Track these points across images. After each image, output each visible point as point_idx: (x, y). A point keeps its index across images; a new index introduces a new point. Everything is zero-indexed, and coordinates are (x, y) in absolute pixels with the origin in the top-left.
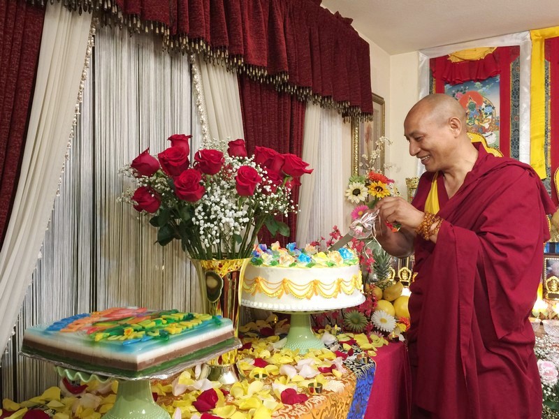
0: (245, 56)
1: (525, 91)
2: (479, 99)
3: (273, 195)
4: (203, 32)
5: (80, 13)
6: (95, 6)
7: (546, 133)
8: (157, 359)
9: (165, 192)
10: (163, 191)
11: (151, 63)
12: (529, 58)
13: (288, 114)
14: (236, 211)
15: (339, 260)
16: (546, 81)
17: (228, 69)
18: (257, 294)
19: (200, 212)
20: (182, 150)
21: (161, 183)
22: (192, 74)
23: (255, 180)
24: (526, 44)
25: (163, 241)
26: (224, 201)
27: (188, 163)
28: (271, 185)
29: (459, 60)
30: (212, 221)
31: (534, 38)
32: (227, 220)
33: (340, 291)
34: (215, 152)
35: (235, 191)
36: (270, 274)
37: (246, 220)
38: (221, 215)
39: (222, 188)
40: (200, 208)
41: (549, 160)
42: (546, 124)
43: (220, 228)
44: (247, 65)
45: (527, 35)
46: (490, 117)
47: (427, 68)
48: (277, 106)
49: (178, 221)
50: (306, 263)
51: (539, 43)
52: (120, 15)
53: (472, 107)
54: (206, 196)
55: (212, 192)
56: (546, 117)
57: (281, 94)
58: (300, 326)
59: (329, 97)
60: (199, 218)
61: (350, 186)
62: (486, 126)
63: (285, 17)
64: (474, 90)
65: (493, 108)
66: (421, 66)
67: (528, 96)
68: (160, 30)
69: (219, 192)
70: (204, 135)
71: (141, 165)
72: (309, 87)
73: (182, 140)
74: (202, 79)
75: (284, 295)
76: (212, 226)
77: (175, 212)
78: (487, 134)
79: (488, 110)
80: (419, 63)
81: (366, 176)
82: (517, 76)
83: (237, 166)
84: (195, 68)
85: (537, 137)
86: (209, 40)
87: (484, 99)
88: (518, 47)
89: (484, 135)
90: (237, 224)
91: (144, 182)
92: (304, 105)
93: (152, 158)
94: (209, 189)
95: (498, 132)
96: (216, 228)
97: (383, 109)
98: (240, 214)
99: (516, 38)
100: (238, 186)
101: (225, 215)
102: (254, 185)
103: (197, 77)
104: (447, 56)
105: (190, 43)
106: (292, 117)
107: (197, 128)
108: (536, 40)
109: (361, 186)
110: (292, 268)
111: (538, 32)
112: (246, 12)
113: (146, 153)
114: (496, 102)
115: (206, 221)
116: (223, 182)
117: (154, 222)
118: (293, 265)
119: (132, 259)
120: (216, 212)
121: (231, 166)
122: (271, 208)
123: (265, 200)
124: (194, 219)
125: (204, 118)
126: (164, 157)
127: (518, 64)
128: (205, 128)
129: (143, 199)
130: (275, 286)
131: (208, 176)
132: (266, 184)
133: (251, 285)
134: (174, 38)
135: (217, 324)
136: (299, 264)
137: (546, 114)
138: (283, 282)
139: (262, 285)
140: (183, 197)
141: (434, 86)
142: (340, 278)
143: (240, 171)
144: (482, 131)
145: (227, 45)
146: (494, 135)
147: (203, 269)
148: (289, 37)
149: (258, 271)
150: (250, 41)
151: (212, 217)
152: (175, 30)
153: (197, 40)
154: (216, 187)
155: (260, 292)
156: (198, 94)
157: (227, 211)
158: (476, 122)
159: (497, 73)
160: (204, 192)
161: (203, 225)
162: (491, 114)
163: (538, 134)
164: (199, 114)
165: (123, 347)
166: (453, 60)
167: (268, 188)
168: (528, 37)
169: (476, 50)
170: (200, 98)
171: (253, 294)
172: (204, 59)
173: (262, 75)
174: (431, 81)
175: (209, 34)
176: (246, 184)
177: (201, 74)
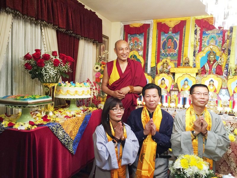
0: (58, 25)
1: (151, 39)
2: (138, 40)
3: (63, 67)
4: (45, 19)
5: (10, 14)
6: (14, 12)
7: (156, 52)
8: (33, 103)
9: (34, 65)
10: (33, 64)
11: (29, 26)
12: (152, 28)
13: (73, 42)
14: (53, 70)
15: (84, 85)
16: (157, 36)
17: (53, 28)
18: (60, 94)
19: (43, 70)
20: (39, 53)
21: (33, 62)
22: (41, 30)
23: (58, 62)
24: (152, 23)
25: (33, 78)
26: (50, 68)
27: (40, 57)
28: (63, 64)
29: (132, 27)
30: (47, 73)
31: (154, 22)
32: (51, 72)
33: (83, 94)
34: (48, 55)
35: (53, 65)
36: (64, 89)
37: (56, 73)
38: (49, 71)
39: (50, 64)
40: (44, 69)
41: (156, 61)
42: (156, 50)
43: (49, 74)
44: (59, 27)
45: (152, 21)
46: (141, 46)
47: (123, 28)
48: (69, 40)
49: (37, 73)
50: (74, 86)
51: (155, 24)
52: (21, 15)
53: (136, 42)
54: (45, 66)
55: (47, 65)
56: (156, 47)
57: (71, 36)
58: (73, 104)
59: (87, 38)
60: (43, 72)
61: (95, 66)
62: (140, 49)
63: (72, 12)
64: (137, 37)
65: (142, 43)
66: (121, 27)
67: (151, 40)
68: (32, 19)
69: (49, 65)
70: (45, 48)
71: (27, 57)
72: (80, 35)
73: (39, 51)
74: (44, 31)
75: (68, 94)
76: (47, 74)
77: (36, 70)
78: (140, 51)
79: (140, 44)
80: (121, 26)
81: (101, 63)
82: (149, 33)
83: (54, 59)
84: (42, 28)
85: (153, 53)
86: (47, 20)
87: (139, 40)
88: (149, 25)
89: (138, 52)
90: (54, 74)
91: (28, 62)
92: (79, 40)
93: (30, 55)
94: (46, 64)
95: (143, 51)
96: (48, 74)
97: (108, 41)
98: (54, 71)
99: (149, 21)
100: (54, 64)
101: (50, 71)
102: (58, 64)
103: (43, 31)
104: (129, 25)
105: (41, 22)
106: (74, 43)
107: (43, 46)
108: (155, 23)
109: (99, 66)
110: (70, 87)
111: (155, 20)
112: (59, 11)
113: (28, 54)
114: (143, 41)
115: (45, 73)
116: (50, 63)
117: (30, 73)
118: (70, 86)
119: (23, 84)
120: (48, 70)
121: (52, 59)
122: (63, 70)
123: (61, 68)
124: (42, 72)
125: (45, 43)
126: (34, 55)
127: (149, 30)
128: (45, 46)
129: (27, 66)
130: (65, 92)
131: (46, 61)
132: (62, 64)
133: (58, 92)
134: (36, 20)
135: (48, 97)
136: (72, 86)
137: (156, 46)
138: (67, 91)
139: (61, 92)
140: (39, 66)
141: (125, 34)
142: (83, 90)
143: (55, 60)
144: (138, 50)
145: (52, 22)
146: (142, 52)
147: (44, 85)
148: (73, 19)
149: (60, 88)
150: (60, 20)
151: (47, 71)
152: (36, 18)
153: (43, 21)
154: (48, 64)
155: (61, 94)
156: (43, 36)
157: (51, 70)
158: (137, 47)
159: (143, 32)
160: (45, 65)
161: (44, 74)
162: (141, 45)
163: (153, 52)
164: (44, 42)
165: (25, 100)
166: (131, 26)
167: (62, 65)
168: (153, 21)
169: (137, 24)
170: (44, 37)
171: (59, 94)
172: (45, 26)
173: (64, 31)
174: (124, 32)
175: (47, 19)
176: (56, 64)
177: (44, 30)
